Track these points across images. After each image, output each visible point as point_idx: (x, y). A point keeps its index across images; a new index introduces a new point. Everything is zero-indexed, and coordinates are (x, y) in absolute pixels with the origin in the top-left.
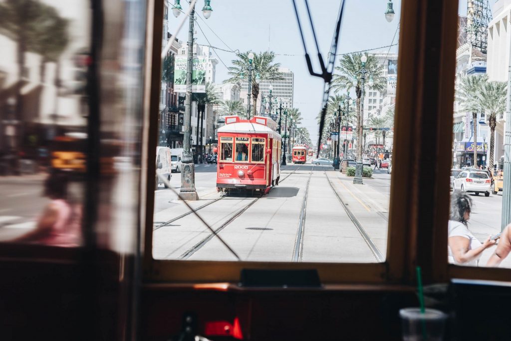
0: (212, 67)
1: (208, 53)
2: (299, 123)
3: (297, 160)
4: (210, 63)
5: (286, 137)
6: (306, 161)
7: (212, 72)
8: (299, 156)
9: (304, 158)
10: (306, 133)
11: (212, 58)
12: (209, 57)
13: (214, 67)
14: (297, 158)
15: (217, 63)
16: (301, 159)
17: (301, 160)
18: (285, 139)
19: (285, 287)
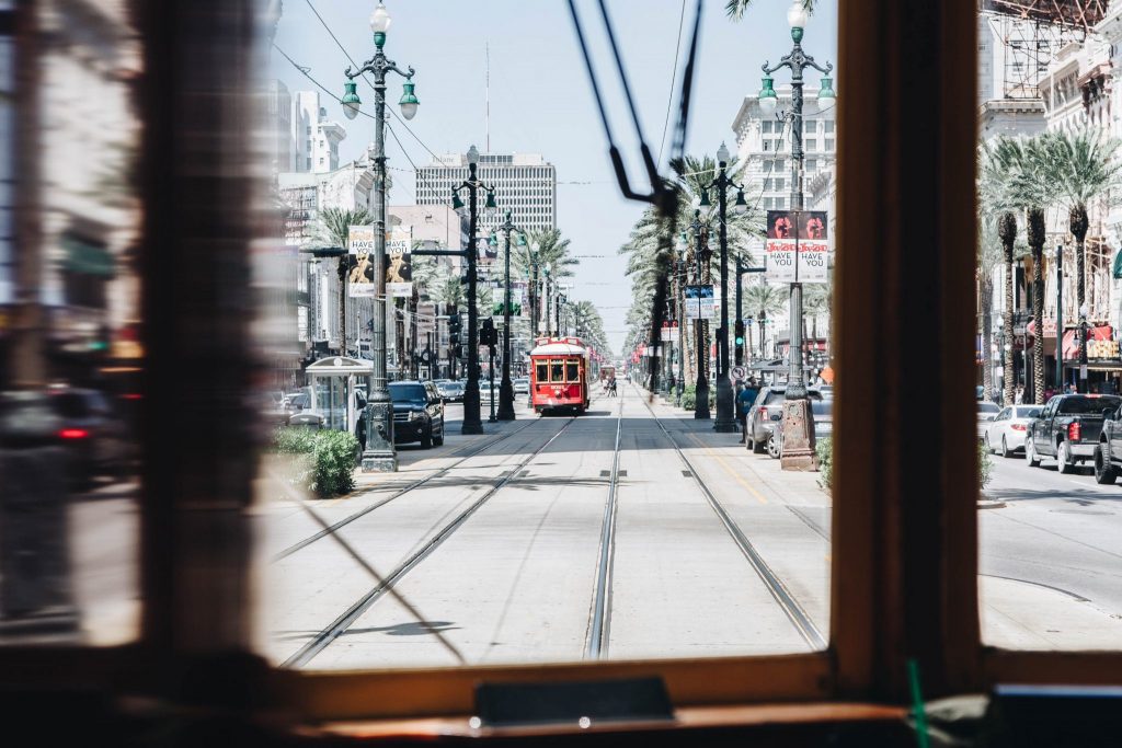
0: (327, 147)
1: (316, 109)
2: (567, 274)
3: (551, 402)
4: (323, 136)
5: (511, 313)
6: (587, 402)
7: (327, 161)
8: (559, 386)
9: (580, 390)
10: (591, 317)
11: (329, 124)
12: (319, 122)
13: (334, 149)
14: (551, 394)
15: (341, 138)
16: (567, 395)
17: (565, 401)
18: (507, 320)
19: (585, 723)
